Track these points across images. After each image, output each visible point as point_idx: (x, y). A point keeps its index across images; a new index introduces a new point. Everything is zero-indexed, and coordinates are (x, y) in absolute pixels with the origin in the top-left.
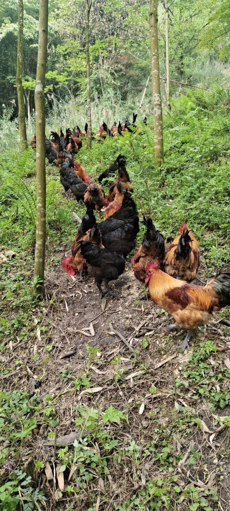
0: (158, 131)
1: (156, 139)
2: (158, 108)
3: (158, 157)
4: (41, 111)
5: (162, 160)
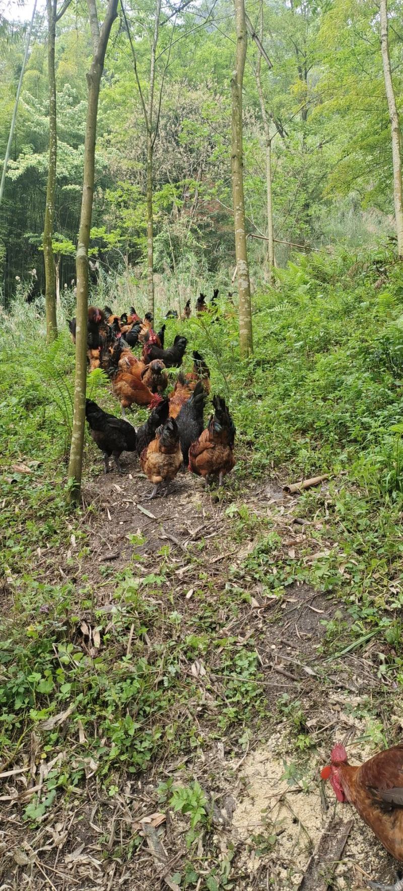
0: (244, 310)
1: (242, 320)
2: (244, 280)
3: (245, 345)
4: (83, 278)
5: (249, 348)
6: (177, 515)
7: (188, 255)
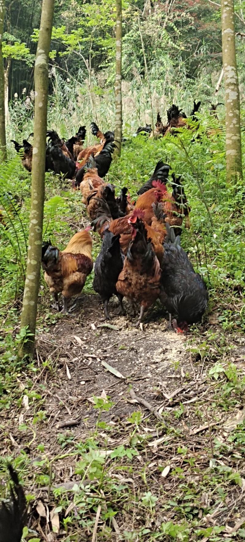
0: (232, 126)
1: (230, 139)
2: (233, 90)
3: (232, 169)
4: (42, 90)
5: (238, 173)
6: (149, 375)
7: (162, 59)
